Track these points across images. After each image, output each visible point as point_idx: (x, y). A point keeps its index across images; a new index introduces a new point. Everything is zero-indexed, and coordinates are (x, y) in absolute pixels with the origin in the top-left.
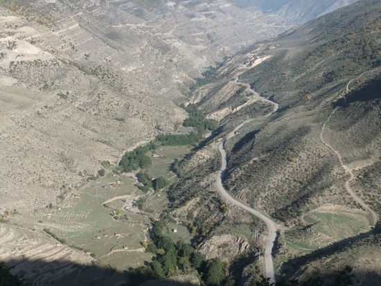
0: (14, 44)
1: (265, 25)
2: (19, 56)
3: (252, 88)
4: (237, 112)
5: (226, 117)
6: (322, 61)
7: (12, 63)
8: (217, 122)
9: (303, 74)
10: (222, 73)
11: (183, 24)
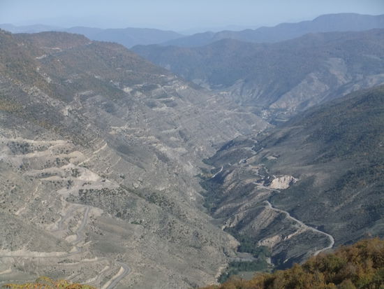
0: (76, 172)
1: (227, 112)
2: (85, 184)
3: (291, 215)
4: (289, 240)
5: (278, 244)
6: (359, 193)
7: (81, 191)
8: (270, 249)
9: (342, 205)
10: (229, 188)
11: (151, 119)
